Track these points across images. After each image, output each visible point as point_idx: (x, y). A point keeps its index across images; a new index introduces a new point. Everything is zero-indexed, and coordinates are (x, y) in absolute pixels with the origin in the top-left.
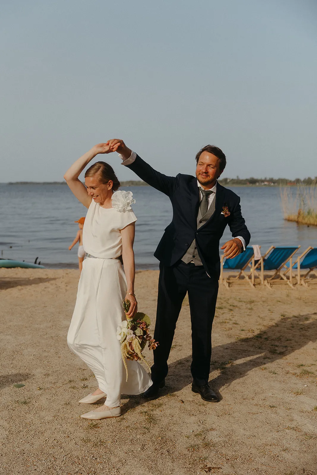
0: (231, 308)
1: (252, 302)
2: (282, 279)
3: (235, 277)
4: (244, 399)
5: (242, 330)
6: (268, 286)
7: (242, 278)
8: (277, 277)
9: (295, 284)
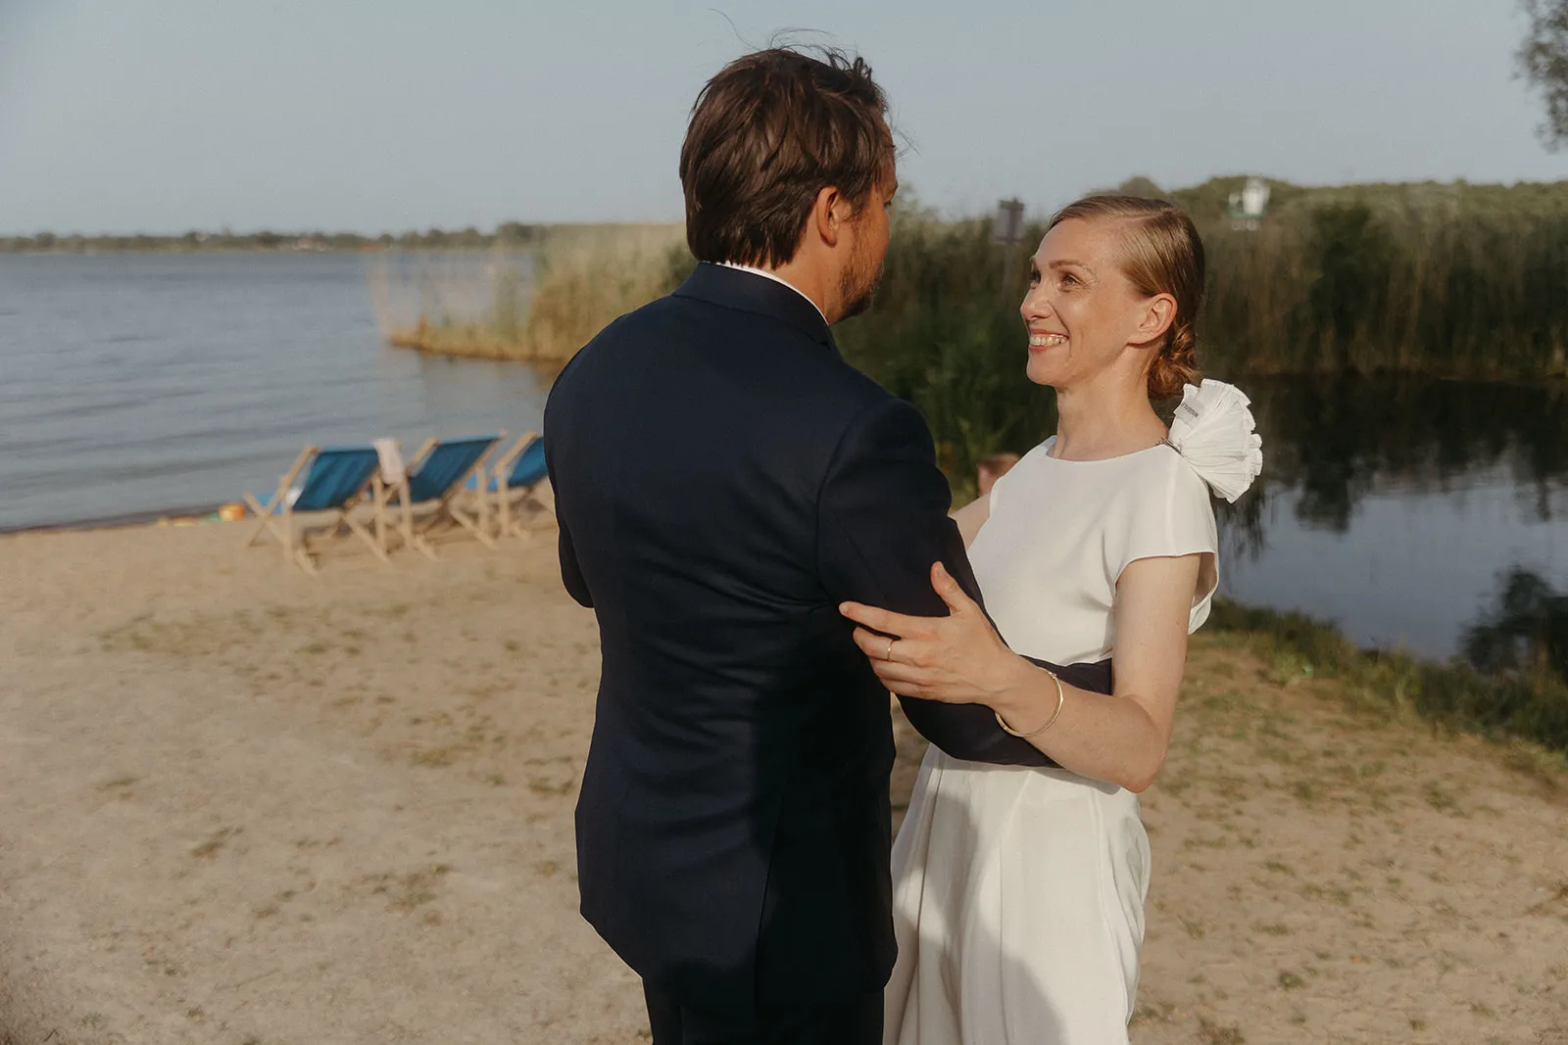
0: (351, 642)
1: (399, 611)
2: (456, 523)
3: (321, 530)
4: (546, 1024)
5: (417, 721)
6: (428, 551)
7: (343, 530)
8: (443, 517)
9: (496, 533)
